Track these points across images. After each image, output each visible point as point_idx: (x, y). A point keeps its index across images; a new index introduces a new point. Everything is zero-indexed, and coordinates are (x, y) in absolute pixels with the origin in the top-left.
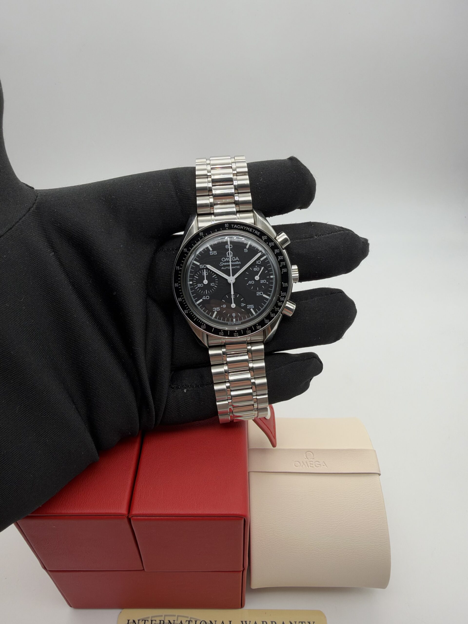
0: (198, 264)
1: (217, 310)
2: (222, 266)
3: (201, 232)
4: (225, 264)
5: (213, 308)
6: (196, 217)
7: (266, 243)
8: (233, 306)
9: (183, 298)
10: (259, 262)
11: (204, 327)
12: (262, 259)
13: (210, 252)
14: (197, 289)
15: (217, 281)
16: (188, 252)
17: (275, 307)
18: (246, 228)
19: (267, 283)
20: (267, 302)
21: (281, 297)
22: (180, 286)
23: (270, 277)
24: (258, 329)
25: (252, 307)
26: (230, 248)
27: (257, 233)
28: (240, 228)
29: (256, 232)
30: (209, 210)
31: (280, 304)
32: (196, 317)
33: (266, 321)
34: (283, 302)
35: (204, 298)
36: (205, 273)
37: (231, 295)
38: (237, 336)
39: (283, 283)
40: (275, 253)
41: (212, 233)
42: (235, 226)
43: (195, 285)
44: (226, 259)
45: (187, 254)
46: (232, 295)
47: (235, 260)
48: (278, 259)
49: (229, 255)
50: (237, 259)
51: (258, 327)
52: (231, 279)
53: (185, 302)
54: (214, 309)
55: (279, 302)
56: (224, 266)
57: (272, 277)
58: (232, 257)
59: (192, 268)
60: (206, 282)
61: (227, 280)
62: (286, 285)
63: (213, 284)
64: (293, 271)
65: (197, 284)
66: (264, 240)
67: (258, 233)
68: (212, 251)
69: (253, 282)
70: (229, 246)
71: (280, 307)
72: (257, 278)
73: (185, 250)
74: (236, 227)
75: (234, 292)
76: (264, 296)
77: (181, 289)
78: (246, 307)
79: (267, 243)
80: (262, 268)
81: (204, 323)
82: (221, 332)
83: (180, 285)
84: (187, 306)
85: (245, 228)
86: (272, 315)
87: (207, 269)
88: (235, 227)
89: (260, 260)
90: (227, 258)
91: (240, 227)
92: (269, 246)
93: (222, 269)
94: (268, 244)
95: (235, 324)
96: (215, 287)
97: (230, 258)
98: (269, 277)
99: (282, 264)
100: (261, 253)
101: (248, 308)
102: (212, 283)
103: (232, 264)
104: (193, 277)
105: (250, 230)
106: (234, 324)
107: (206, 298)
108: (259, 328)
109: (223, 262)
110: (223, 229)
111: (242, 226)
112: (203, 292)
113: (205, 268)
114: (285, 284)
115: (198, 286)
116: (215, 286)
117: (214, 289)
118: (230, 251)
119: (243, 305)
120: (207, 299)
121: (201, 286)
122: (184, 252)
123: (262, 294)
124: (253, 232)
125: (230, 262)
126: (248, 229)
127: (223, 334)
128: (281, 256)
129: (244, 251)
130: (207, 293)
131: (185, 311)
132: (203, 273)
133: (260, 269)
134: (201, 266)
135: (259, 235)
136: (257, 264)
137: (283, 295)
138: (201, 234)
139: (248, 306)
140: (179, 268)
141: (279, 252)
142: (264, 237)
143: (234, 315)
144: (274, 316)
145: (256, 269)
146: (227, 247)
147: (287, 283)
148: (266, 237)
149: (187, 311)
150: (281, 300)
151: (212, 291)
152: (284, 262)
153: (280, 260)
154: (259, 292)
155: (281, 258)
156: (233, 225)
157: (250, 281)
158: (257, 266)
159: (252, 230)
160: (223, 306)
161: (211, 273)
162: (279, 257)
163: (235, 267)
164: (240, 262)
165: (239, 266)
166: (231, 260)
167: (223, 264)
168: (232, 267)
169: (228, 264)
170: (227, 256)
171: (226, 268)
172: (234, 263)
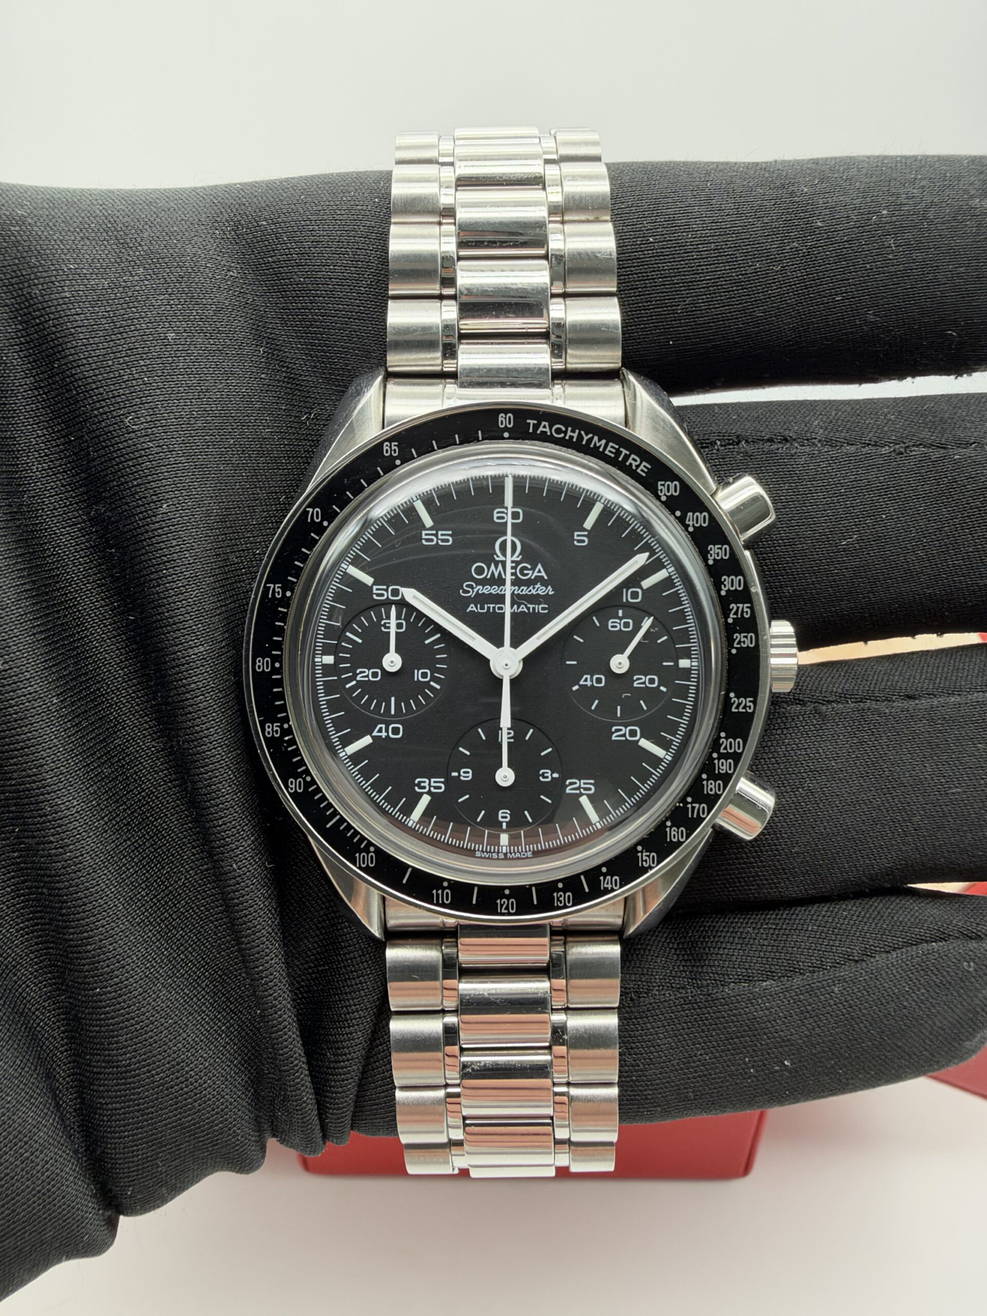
0: (368, 580)
1: (433, 790)
2: (469, 601)
3: (390, 440)
4: (485, 592)
5: (416, 780)
6: (380, 378)
7: (673, 513)
8: (505, 776)
9: (286, 726)
10: (635, 595)
11: (370, 859)
12: (647, 583)
13: (424, 532)
14: (353, 689)
15: (442, 661)
16: (325, 523)
17: (689, 799)
18: (590, 440)
19: (663, 689)
20: (657, 773)
21: (719, 759)
22: (279, 671)
23: (677, 664)
24: (607, 891)
25: (585, 789)
26: (513, 524)
27: (638, 466)
28: (562, 435)
29: (634, 461)
30: (439, 362)
31: (711, 787)
32: (336, 813)
33: (645, 857)
34: (726, 778)
35: (380, 731)
36: (393, 625)
37: (501, 729)
38: (509, 914)
39: (732, 695)
40: (711, 562)
41: (439, 448)
42: (544, 427)
43: (346, 670)
45: (321, 530)
46: (505, 731)
47: (531, 574)
48: (718, 590)
50: (540, 571)
51: (606, 882)
52: (506, 661)
53: (293, 742)
54: (419, 785)
55: (707, 780)
56: (481, 599)
57: (684, 663)
58: (518, 563)
59: (339, 596)
60: (392, 661)
61: (488, 661)
62: (745, 707)
63: (424, 675)
64: (774, 641)
65: (353, 669)
66: (664, 498)
67: (643, 468)
68: (430, 529)
69: (599, 681)
71: (711, 801)
72: (620, 663)
73: (315, 513)
74: (547, 430)
75: (514, 718)
76: (645, 743)
77: (280, 683)
78: (559, 785)
79: (678, 513)
80: (647, 623)
81: (370, 844)
82: (443, 889)
83: (277, 665)
84: (302, 763)
85: (586, 438)
86: (674, 834)
87: (403, 604)
88: (541, 429)
89: (641, 587)
90: (496, 567)
91: (566, 433)
94: (682, 520)
95: (505, 854)
96: (432, 689)
97: (509, 565)
98: (671, 664)
99: (736, 613)
100: (647, 554)
101: (568, 791)
102: (421, 671)
104: (339, 634)
105: (609, 448)
106: (502, 856)
107: (387, 731)
108: (609, 886)
109: (478, 582)
110: (487, 435)
111: (573, 431)
112: (378, 706)
113: (396, 603)
114: (742, 699)
115: (358, 678)
116: (432, 683)
117: (426, 697)
118: (509, 537)
119: (548, 775)
120: (392, 736)
121: (373, 677)
122: (309, 521)
123: (636, 736)
124: (620, 459)
125: (508, 582)
126: (600, 446)
127: (447, 900)
128: (733, 577)
129: (575, 543)
130: (393, 712)
131: (292, 783)
132: (385, 623)
133: (637, 628)
134: (377, 589)
135: (644, 475)
136: (624, 600)
137: (731, 748)
138: (391, 447)
139: (568, 782)
140: (279, 590)
141: (725, 555)
142: (668, 485)
143: (503, 817)
144: (682, 837)
145: (620, 624)
146: (498, 512)
147: (752, 699)
148: (676, 486)
149: (300, 782)
150: (719, 768)
151: (417, 702)
152: (746, 605)
153: (726, 591)
154: (623, 728)
155: (732, 586)
156: (535, 422)
157: (589, 676)
158: (623, 613)
159: (614, 451)
160: (460, 775)
161: (420, 625)
162: (724, 577)
163: (528, 609)
164: (549, 587)
165: (546, 606)
166: (512, 574)
167: (476, 590)
168: (512, 607)
169: (499, 592)
170: (498, 556)
171: (489, 608)
172: (523, 590)
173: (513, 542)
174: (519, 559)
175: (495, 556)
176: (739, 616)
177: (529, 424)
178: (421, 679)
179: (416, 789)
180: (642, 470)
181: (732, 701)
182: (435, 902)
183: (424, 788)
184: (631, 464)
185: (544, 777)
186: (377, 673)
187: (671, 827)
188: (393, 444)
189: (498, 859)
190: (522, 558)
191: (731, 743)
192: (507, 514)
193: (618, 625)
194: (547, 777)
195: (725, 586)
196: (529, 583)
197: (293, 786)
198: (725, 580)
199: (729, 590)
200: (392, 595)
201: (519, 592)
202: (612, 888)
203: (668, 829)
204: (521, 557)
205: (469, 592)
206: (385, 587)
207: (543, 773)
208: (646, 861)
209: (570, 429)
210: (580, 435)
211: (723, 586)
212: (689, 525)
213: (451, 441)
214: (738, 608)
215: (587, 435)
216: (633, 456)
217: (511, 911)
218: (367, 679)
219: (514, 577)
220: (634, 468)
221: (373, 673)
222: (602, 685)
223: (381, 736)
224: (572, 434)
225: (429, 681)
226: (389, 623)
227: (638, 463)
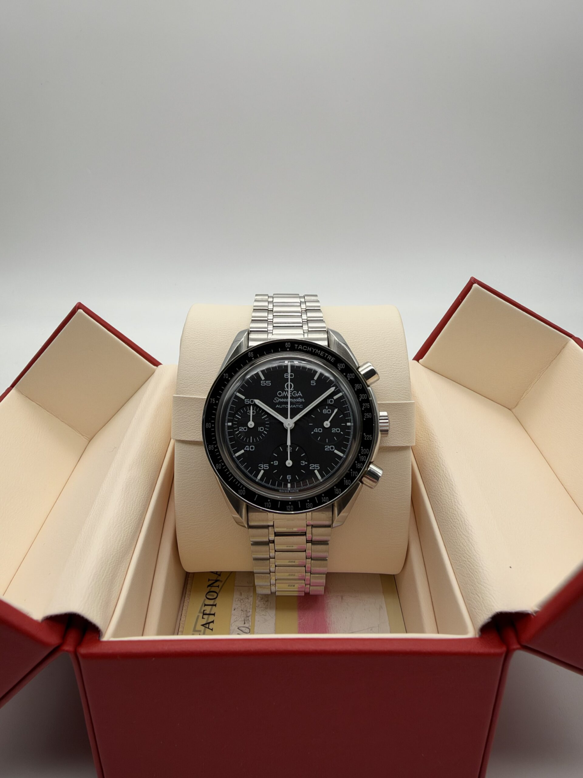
0: (243, 397)
1: (265, 468)
2: (277, 404)
3: (251, 352)
4: (282, 401)
5: (259, 465)
6: (247, 333)
8: (289, 463)
9: (215, 446)
10: (331, 401)
11: (244, 492)
12: (335, 397)
13: (262, 381)
14: (238, 434)
15: (267, 424)
16: (229, 379)
17: (351, 470)
18: (315, 351)
19: (342, 433)
20: (341, 462)
21: (361, 456)
22: (214, 427)
23: (346, 424)
24: (324, 503)
26: (290, 378)
27: (331, 359)
28: (306, 349)
29: (330, 357)
31: (358, 466)
32: (232, 475)
33: (337, 490)
34: (363, 462)
35: (247, 448)
37: (288, 446)
39: (365, 434)
40: (356, 390)
41: (266, 354)
42: (300, 347)
43: (236, 428)
45: (228, 381)
46: (289, 448)
47: (297, 395)
49: (288, 388)
51: (324, 499)
52: (289, 423)
53: (218, 451)
55: (357, 463)
56: (281, 403)
57: (349, 424)
58: (292, 391)
59: (234, 403)
60: (251, 424)
61: (283, 423)
62: (369, 438)
63: (262, 429)
65: (238, 427)
66: (340, 369)
67: (333, 360)
68: (264, 380)
69: (320, 430)
70: (289, 375)
71: (359, 470)
72: (327, 424)
73: (226, 376)
74: (301, 348)
75: (291, 443)
76: (336, 451)
77: (214, 431)
78: (307, 466)
79: (344, 374)
80: (336, 411)
81: (244, 486)
82: (268, 502)
83: (213, 425)
84: (221, 459)
85: (314, 350)
86: (346, 482)
87: (255, 405)
88: (299, 347)
89: (333, 399)
90: (285, 393)
91: (307, 349)
93: (277, 407)
94: (346, 376)
95: (290, 491)
96: (264, 434)
98: (344, 424)
99: (365, 407)
100: (334, 387)
101: (310, 468)
102: (261, 428)
103: (291, 402)
104: (233, 416)
105: (321, 353)
106: (288, 492)
107: (249, 448)
108: (325, 501)
109: (280, 398)
110: (281, 350)
112: (246, 440)
113: (252, 405)
114: (368, 435)
115: (240, 430)
116: (265, 432)
117: (262, 436)
118: (289, 383)
119: (304, 463)
120: (251, 450)
121: (244, 430)
122: (224, 378)
123: (333, 449)
124: (325, 357)
126: (318, 353)
127: (270, 506)
128: (364, 395)
129: (311, 384)
130: (251, 442)
131: (217, 465)
132: (249, 412)
133: (333, 412)
134: (246, 400)
135: (333, 362)
136: (328, 403)
137: (365, 452)
138: (251, 354)
139: (310, 465)
140: (214, 401)
141: (361, 387)
142: (341, 365)
143: (288, 478)
144: (349, 483)
145: (327, 411)
146: (286, 375)
147: (371, 435)
148: (343, 365)
149: (220, 465)
150: (361, 459)
151: (259, 438)
152: (368, 404)
153: (361, 399)
154: (329, 446)
155: (363, 397)
156: (297, 345)
157: (317, 429)
158: (328, 408)
159: (323, 354)
160: (274, 463)
161: (260, 412)
162: (360, 395)
163: (296, 406)
164: (303, 399)
165: (302, 405)
166: (290, 395)
167: (279, 400)
168: (291, 405)
169: (286, 401)
170: (286, 389)
171: (283, 406)
172: (294, 400)
173: (291, 385)
174: (293, 390)
175: (285, 389)
176: (366, 407)
177: (295, 346)
179: (259, 468)
180: (332, 360)
181: (365, 436)
182: (265, 507)
183: (262, 468)
184: (329, 358)
185: (302, 464)
186: (246, 428)
187: (345, 480)
188: (252, 353)
189: (287, 492)
191: (365, 450)
193: (326, 412)
194: (303, 464)
196: (296, 398)
197: (218, 467)
200: (251, 403)
202: (326, 501)
203: (344, 481)
205: (276, 401)
206: (249, 400)
207: (302, 462)
208: (337, 492)
209: (309, 347)
210: (312, 349)
211: (360, 398)
212: (348, 378)
213: (270, 352)
214: (365, 405)
215: (314, 349)
217: (292, 510)
218: (242, 430)
219: (291, 396)
220: (330, 359)
221: (244, 428)
222: (321, 432)
223: (247, 450)
224: (309, 349)
225: (263, 431)
226: (250, 412)
227: (331, 358)
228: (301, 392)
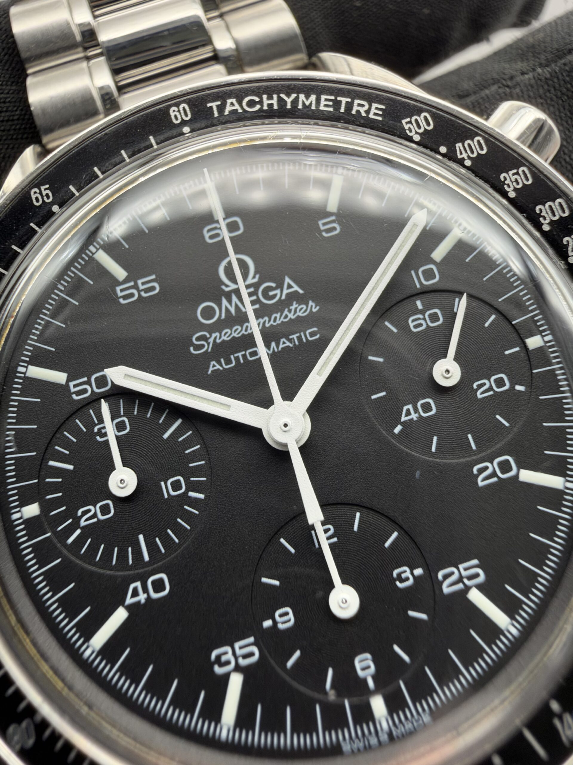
0: (60, 378)
1: (243, 662)
2: (207, 357)
3: (37, 185)
4: (226, 338)
5: (213, 658)
7: (437, 152)
8: (344, 601)
10: (429, 275)
12: (438, 253)
13: (118, 289)
14: (80, 541)
15: (194, 457)
18: (295, 102)
19: (519, 388)
23: (525, 346)
25: (470, 578)
26: (232, 238)
27: (368, 112)
28: (258, 107)
29: (360, 108)
36: (110, 428)
37: (312, 527)
40: (512, 195)
42: (232, 105)
43: (61, 518)
44: (220, 306)
46: (320, 529)
47: (280, 295)
48: (538, 226)
50: (291, 286)
52: (285, 422)
54: (219, 661)
57: (534, 342)
58: (256, 286)
59: (26, 413)
60: (123, 481)
61: (258, 432)
63: (176, 486)
65: (71, 513)
67: (375, 112)
68: (126, 281)
69: (427, 408)
72: (447, 371)
74: (237, 107)
76: (528, 476)
78: (429, 587)
79: (443, 149)
80: (461, 305)
85: (289, 101)
87: (116, 394)
88: (228, 109)
89: (434, 262)
90: (230, 301)
91: (261, 102)
92: (461, 162)
94: (451, 156)
95: (389, 733)
96: (194, 503)
97: (244, 293)
98: (516, 349)
101: (446, 590)
102: (169, 482)
103: (263, 332)
104: (39, 468)
105: (323, 103)
106: (384, 737)
107: (145, 590)
109: (211, 329)
110: (162, 137)
111: (270, 99)
112: (122, 555)
113: (106, 396)
115: (83, 523)
116: (191, 494)
117: (188, 517)
118: (233, 257)
119: (407, 576)
120: (155, 596)
121: (103, 515)
123: (510, 469)
124: (342, 110)
125: (251, 315)
126: (311, 104)
128: (551, 203)
129: (324, 235)
130: (146, 558)
131: (15, 732)
132: (99, 429)
133: (450, 316)
134: (75, 386)
135: (380, 118)
136: (418, 286)
138: (41, 193)
139: (440, 575)
141: (527, 180)
142: (416, 121)
143: (363, 669)
145: (424, 319)
146: (209, 231)
148: (426, 118)
149: (27, 727)
151: (178, 530)
153: (550, 224)
154: (488, 464)
155: (554, 215)
156: (219, 103)
157: (410, 407)
158: (422, 304)
159: (331, 103)
160: (275, 623)
161: (149, 416)
162: (538, 208)
163: (292, 341)
164: (311, 303)
165: (315, 329)
166: (253, 303)
167: (211, 340)
168: (268, 346)
169: (243, 332)
170: (227, 286)
171: (237, 359)
172: (275, 320)
173: (240, 261)
174: (256, 280)
175: (223, 287)
177: (212, 108)
178: (173, 493)
179: (217, 669)
180: (375, 114)
183: (228, 663)
184: (358, 112)
185: (402, 581)
186: (107, 506)
188: (43, 188)
189: (380, 746)
190: (260, 278)
192: (220, 228)
193: (421, 322)
194: (407, 579)
195: (545, 218)
196: (281, 306)
197: (18, 737)
198: (541, 210)
199: (551, 221)
200: (98, 388)
201: (272, 322)
204: (257, 276)
205: (203, 346)
206: (85, 379)
207: (400, 575)
209: (265, 97)
210: (280, 100)
211: (541, 219)
212: (463, 159)
213: (117, 159)
215: (288, 95)
216: (357, 102)
218: (95, 520)
219: (257, 306)
220: (364, 114)
221: (101, 507)
222: (434, 411)
223: (139, 602)
224: (270, 102)
225: (186, 492)
226: (104, 428)
227: (367, 107)
228: (291, 278)
